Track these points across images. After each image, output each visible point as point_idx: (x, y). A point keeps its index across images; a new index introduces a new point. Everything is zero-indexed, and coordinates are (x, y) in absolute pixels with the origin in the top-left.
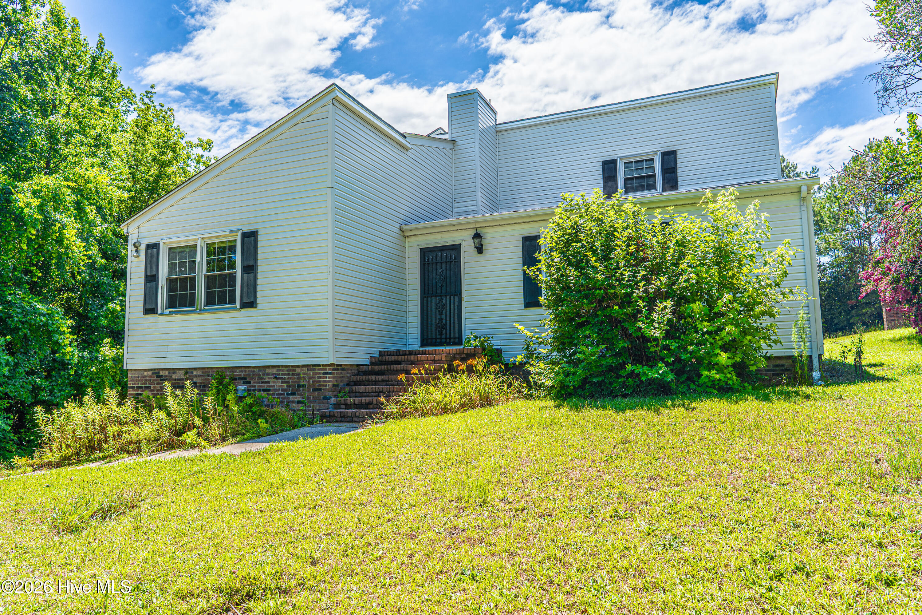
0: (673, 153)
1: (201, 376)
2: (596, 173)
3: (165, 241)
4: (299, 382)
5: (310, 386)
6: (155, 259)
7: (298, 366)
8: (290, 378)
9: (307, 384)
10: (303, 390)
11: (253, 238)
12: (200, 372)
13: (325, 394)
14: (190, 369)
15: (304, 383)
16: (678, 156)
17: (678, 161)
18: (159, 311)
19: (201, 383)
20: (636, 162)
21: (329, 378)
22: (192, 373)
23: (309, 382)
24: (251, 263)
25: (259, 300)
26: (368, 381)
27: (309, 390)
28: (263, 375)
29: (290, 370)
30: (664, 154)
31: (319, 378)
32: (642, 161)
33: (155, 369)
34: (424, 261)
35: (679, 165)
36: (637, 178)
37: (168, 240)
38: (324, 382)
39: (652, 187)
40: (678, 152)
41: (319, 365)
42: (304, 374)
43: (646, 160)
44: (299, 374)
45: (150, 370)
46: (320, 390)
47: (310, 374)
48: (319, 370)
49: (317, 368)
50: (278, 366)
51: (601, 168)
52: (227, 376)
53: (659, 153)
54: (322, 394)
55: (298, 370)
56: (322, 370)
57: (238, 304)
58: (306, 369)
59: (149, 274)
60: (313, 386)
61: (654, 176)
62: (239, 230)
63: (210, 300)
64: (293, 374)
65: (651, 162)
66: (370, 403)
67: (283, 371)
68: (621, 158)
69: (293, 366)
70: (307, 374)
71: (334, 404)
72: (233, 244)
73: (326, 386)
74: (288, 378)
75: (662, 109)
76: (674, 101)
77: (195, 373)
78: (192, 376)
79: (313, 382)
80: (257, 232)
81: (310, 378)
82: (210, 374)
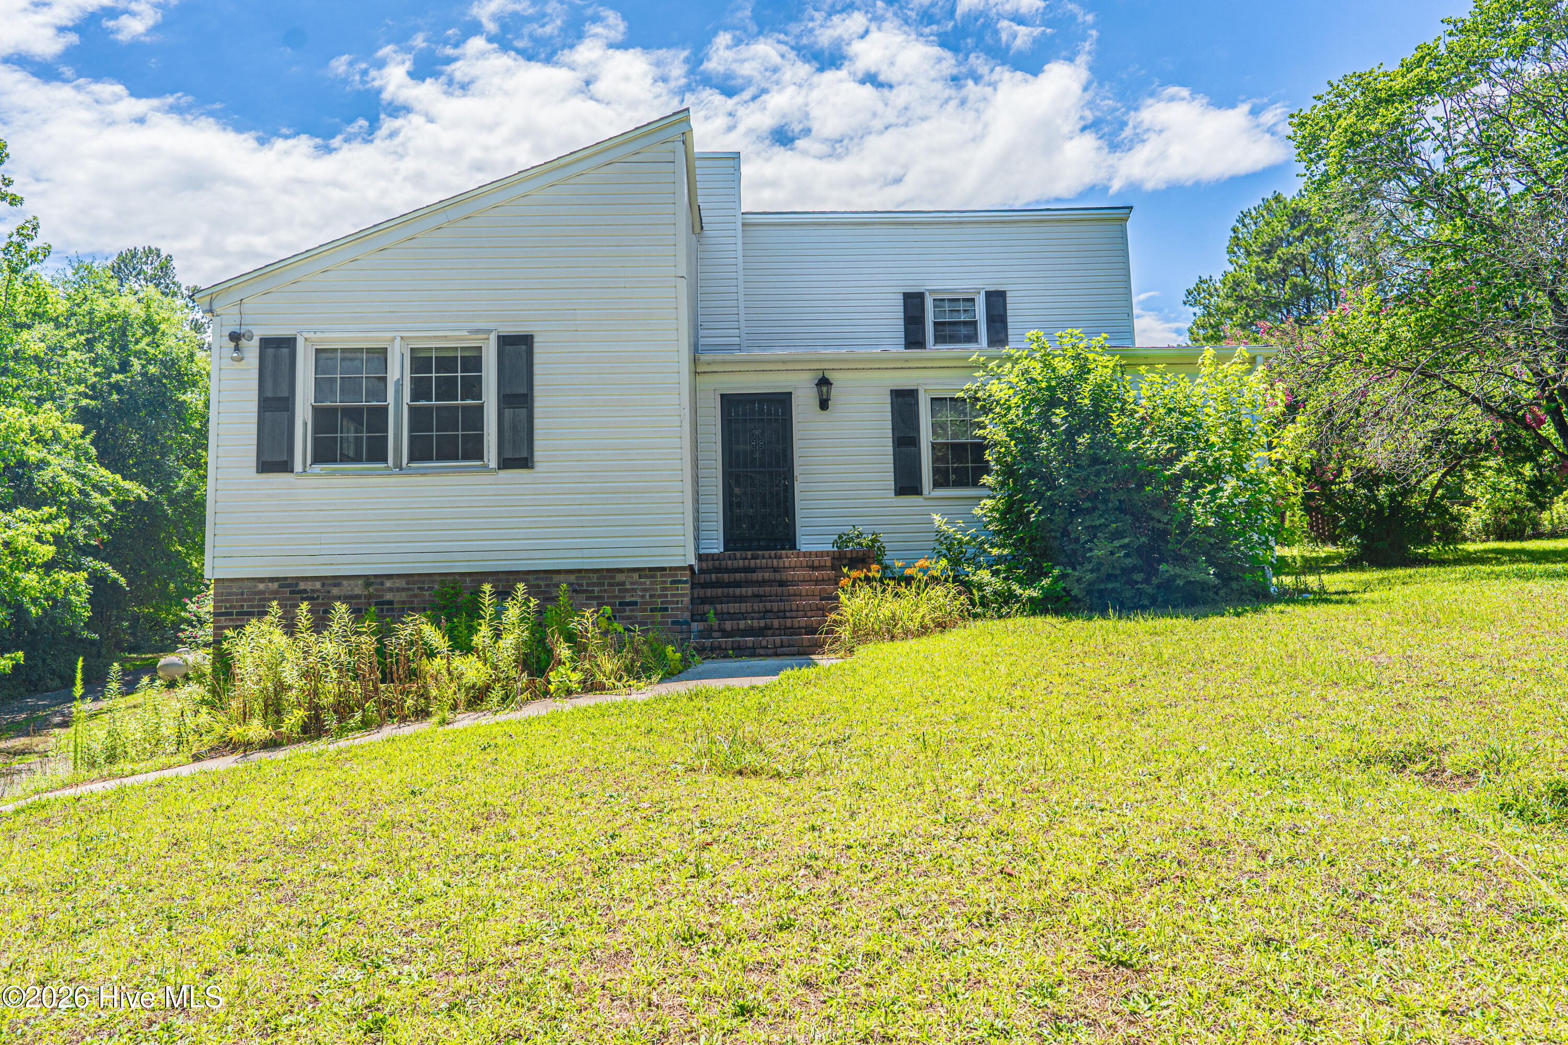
0: (1002, 295)
1: (404, 590)
2: (894, 309)
3: (311, 335)
4: (624, 597)
5: (646, 603)
6: (285, 368)
7: (620, 571)
8: (605, 591)
9: (639, 600)
10: (631, 611)
11: (524, 347)
12: (402, 583)
13: (676, 616)
14: (376, 576)
15: (634, 599)
16: (1008, 300)
17: (1009, 306)
18: (298, 467)
19: (404, 602)
20: (950, 300)
21: (682, 589)
22: (382, 584)
23: (643, 597)
24: (523, 390)
25: (538, 455)
26: (728, 596)
27: (645, 610)
28: (547, 586)
29: (605, 577)
30: (989, 294)
31: (663, 589)
32: (958, 300)
33: (286, 579)
34: (729, 414)
35: (1009, 313)
36: (950, 323)
37: (319, 335)
38: (673, 595)
39: (972, 338)
40: (1008, 294)
41: (663, 569)
42: (631, 583)
43: (964, 300)
44: (624, 584)
45: (272, 580)
46: (666, 609)
47: (645, 583)
48: (662, 576)
49: (659, 574)
50: (580, 571)
51: (901, 302)
52: (466, 588)
53: (983, 293)
54: (670, 616)
55: (619, 577)
56: (669, 576)
57: (493, 462)
58: (636, 576)
59: (269, 394)
60: (651, 603)
61: (974, 323)
62: (491, 331)
63: (420, 452)
64: (610, 585)
65: (970, 304)
66: (767, 628)
67: (589, 578)
68: (932, 292)
69: (608, 570)
70: (641, 584)
71: (700, 631)
72: (474, 354)
73: (677, 602)
74: (600, 591)
75: (987, 231)
76: (1002, 222)
77: (388, 584)
78: (383, 590)
79: (651, 596)
80: (532, 336)
81: (645, 590)
82: (426, 586)
